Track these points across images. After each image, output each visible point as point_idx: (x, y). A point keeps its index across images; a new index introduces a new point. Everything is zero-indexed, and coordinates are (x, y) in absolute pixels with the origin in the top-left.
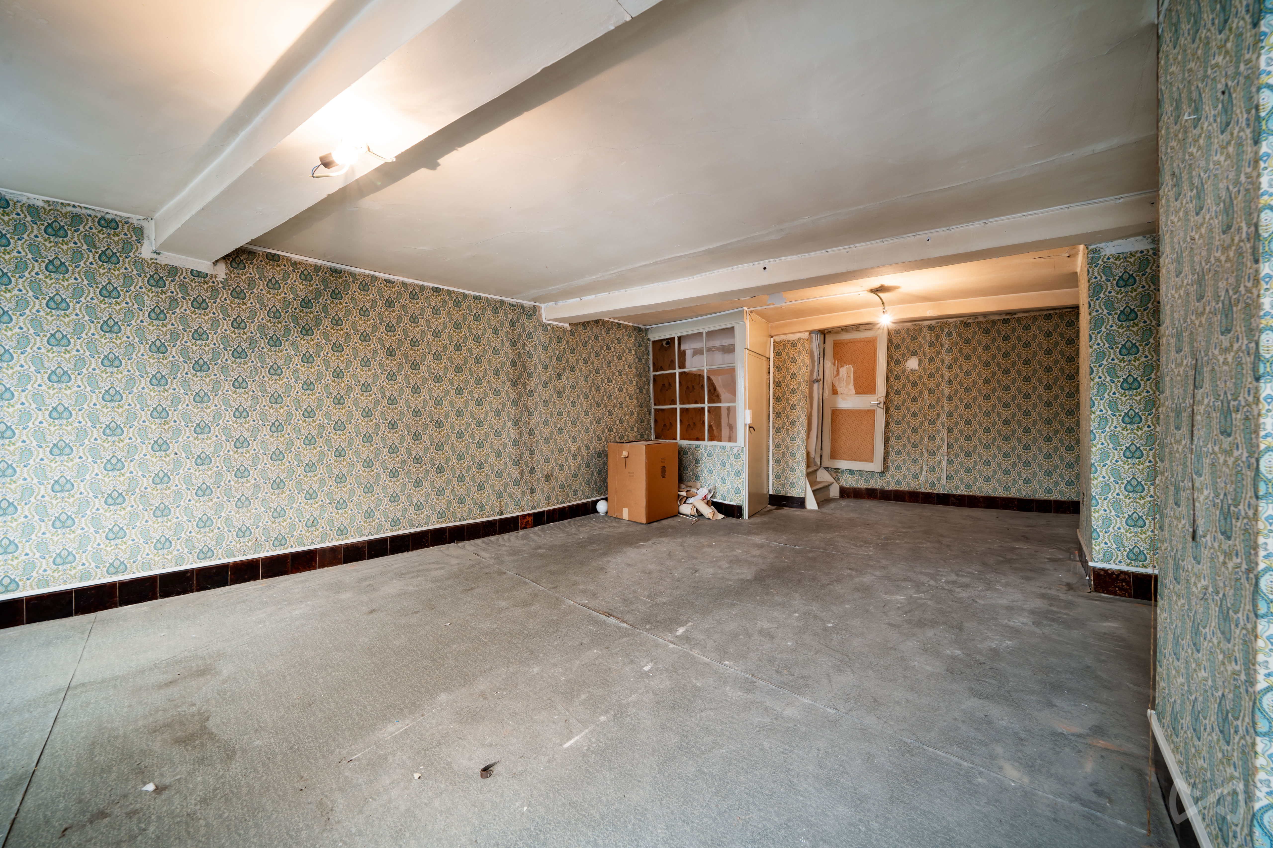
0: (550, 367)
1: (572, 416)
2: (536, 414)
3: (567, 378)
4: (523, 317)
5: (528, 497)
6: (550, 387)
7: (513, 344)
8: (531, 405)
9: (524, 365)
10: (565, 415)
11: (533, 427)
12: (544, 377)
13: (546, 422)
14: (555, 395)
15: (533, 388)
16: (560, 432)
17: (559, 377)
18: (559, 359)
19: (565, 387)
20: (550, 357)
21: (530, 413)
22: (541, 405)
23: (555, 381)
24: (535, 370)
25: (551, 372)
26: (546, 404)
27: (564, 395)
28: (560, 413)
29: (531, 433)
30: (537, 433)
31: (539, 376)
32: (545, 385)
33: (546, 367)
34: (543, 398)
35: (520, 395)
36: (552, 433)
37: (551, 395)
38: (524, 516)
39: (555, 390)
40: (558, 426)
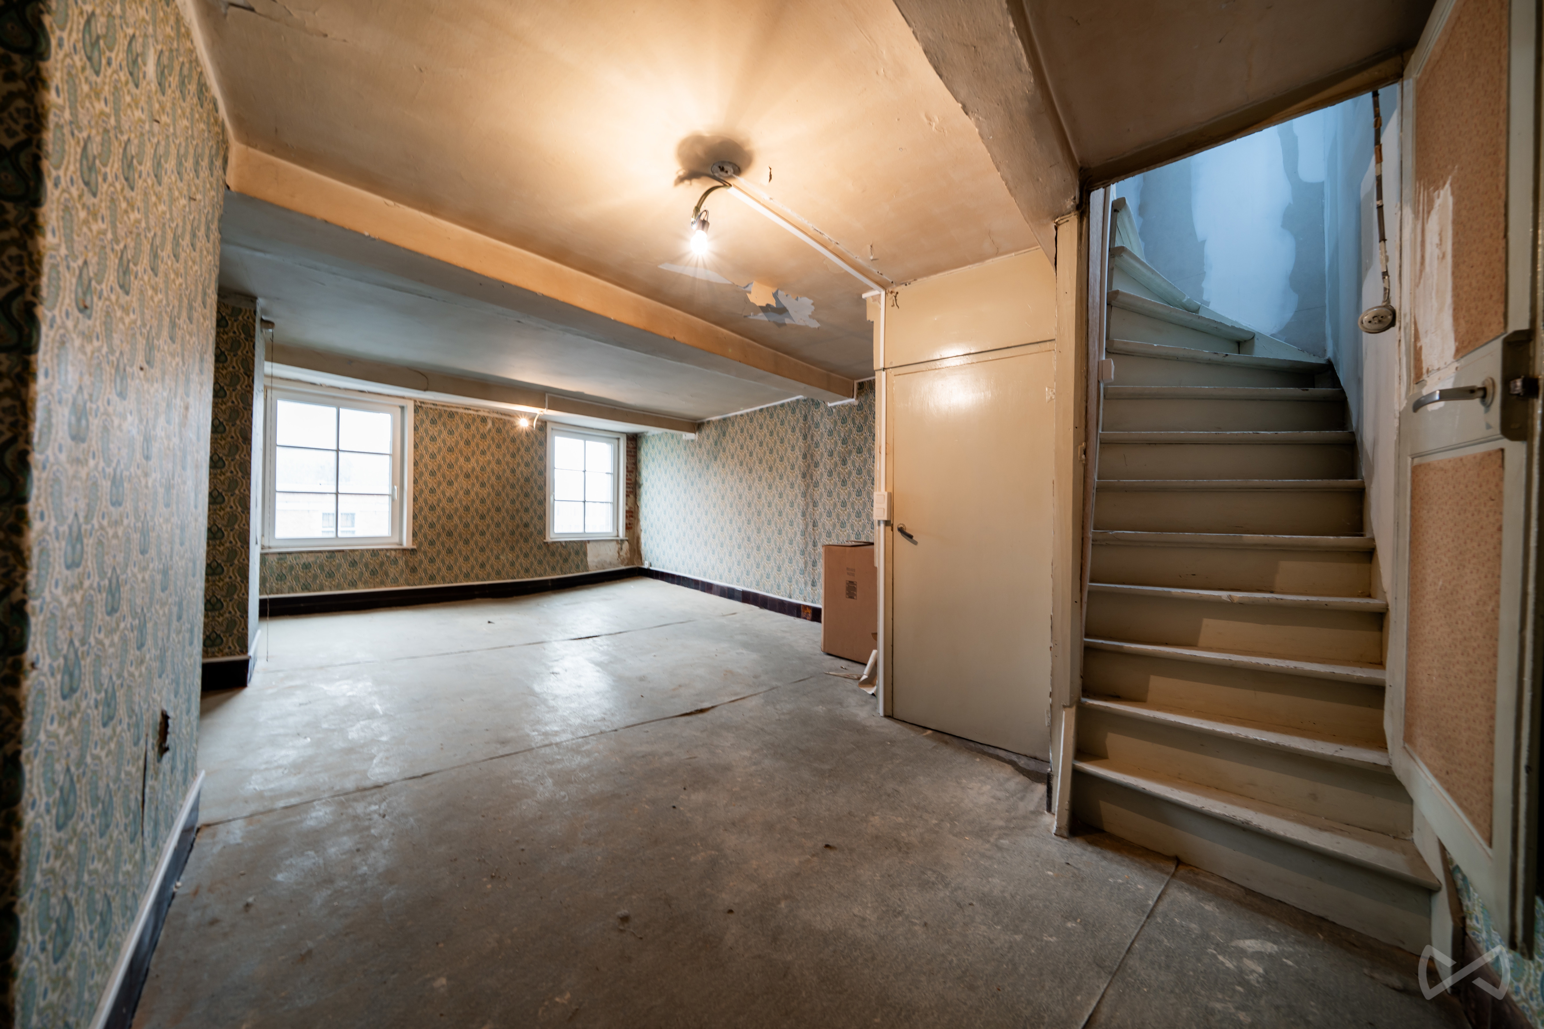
0: (835, 454)
1: (856, 507)
2: (820, 505)
3: (853, 462)
4: (813, 408)
5: (809, 588)
6: (835, 474)
7: (805, 437)
8: (816, 496)
9: (812, 456)
10: (849, 505)
11: (817, 517)
12: (830, 465)
13: (829, 514)
14: (839, 484)
15: (819, 478)
16: (843, 525)
17: (844, 462)
18: (844, 442)
19: (850, 473)
20: (836, 443)
21: (815, 504)
22: (825, 495)
23: (840, 468)
24: (821, 459)
25: (836, 458)
26: (830, 494)
27: (849, 483)
28: (844, 504)
29: (815, 525)
30: (820, 525)
31: (825, 463)
32: (830, 474)
33: (831, 454)
34: (828, 488)
35: (808, 486)
36: (834, 526)
37: (835, 484)
38: (806, 607)
39: (839, 477)
40: (841, 518)
